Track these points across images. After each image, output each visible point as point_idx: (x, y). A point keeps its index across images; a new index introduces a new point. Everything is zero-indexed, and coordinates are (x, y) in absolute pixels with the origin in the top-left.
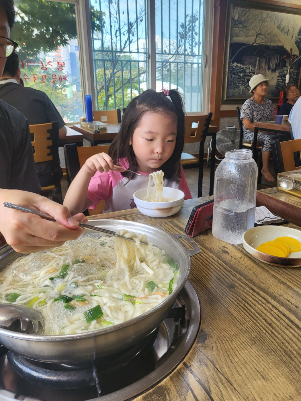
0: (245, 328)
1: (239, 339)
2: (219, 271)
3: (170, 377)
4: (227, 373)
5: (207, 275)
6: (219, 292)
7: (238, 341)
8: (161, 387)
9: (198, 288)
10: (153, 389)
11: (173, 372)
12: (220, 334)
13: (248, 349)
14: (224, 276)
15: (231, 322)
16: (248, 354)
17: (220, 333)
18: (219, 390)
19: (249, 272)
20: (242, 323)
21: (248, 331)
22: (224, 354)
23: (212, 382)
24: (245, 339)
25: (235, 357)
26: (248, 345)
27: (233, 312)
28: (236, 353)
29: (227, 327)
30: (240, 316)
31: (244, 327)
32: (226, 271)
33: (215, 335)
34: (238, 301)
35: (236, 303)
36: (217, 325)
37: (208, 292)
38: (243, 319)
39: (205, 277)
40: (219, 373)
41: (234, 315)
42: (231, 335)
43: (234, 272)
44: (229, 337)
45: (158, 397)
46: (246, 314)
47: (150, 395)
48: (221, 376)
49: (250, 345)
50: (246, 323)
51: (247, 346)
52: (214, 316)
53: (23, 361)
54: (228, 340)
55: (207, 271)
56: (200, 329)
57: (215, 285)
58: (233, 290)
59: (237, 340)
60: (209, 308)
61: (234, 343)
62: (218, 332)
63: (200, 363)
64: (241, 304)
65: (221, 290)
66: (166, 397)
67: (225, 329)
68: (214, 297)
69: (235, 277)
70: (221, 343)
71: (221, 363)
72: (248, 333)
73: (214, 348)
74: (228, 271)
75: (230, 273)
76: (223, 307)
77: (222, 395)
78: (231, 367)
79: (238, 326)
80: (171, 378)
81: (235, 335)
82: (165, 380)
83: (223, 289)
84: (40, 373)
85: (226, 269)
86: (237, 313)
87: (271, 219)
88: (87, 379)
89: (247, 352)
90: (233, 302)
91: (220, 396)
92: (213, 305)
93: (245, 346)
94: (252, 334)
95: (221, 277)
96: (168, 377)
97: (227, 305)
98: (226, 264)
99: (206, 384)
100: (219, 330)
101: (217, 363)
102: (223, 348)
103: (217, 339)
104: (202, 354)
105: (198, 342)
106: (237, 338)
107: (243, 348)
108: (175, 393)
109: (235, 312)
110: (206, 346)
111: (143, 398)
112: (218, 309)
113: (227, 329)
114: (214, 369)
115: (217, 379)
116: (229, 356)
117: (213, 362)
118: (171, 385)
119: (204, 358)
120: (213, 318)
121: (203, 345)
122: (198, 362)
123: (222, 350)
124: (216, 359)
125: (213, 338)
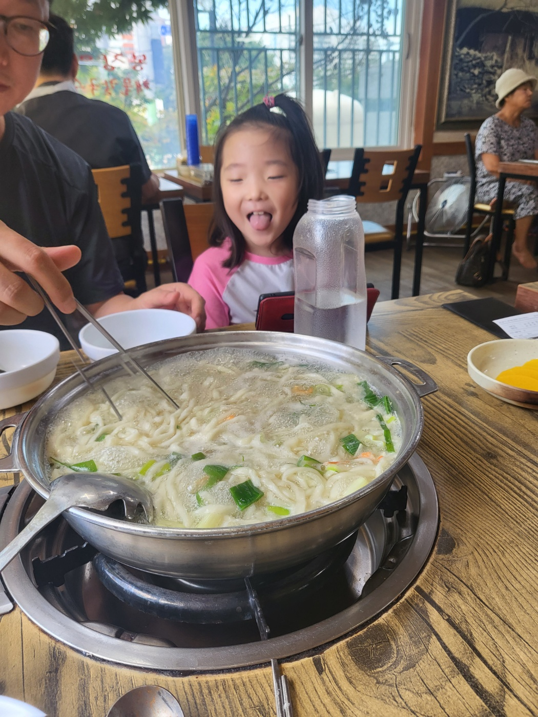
0: (526, 530)
1: (517, 549)
2: (464, 427)
3: (394, 610)
4: (501, 607)
5: (442, 434)
6: (468, 464)
7: (516, 553)
8: (379, 627)
9: (427, 457)
10: (365, 630)
11: (399, 603)
12: (479, 539)
14: (474, 436)
15: (498, 518)
17: (480, 537)
18: (488, 637)
19: (522, 430)
20: (519, 521)
21: (533, 536)
22: (490, 575)
23: (474, 622)
24: (528, 550)
25: (513, 581)
27: (500, 500)
28: (515, 573)
29: (492, 527)
30: (514, 509)
31: (524, 529)
32: (476, 428)
33: (469, 540)
34: (507, 482)
35: (503, 485)
36: (471, 523)
37: (447, 464)
38: (520, 514)
39: (439, 437)
40: (486, 608)
41: (503, 507)
42: (501, 541)
43: (493, 430)
44: (497, 544)
45: (375, 644)
46: (524, 505)
47: (361, 640)
48: (489, 612)
50: (526, 521)
51: (534, 561)
52: (464, 507)
53: (122, 574)
54: (496, 550)
55: (440, 428)
56: (440, 529)
57: (460, 452)
58: (495, 461)
59: (513, 550)
60: (452, 492)
61: (506, 555)
62: (476, 536)
63: (447, 589)
64: (513, 486)
65: (471, 460)
66: (390, 645)
67: (489, 531)
68: (460, 473)
69: (495, 439)
70: (483, 555)
71: (487, 591)
72: (532, 538)
73: (470, 564)
74: (480, 427)
75: (485, 431)
76: (480, 492)
77: (496, 647)
78: (507, 597)
79: (512, 526)
80: (395, 612)
81: (508, 541)
82: (384, 616)
83: (475, 459)
84: (154, 594)
85: (477, 425)
86: (508, 504)
88: (239, 609)
90: (496, 483)
91: (493, 648)
92: (459, 488)
93: (530, 562)
95: (470, 439)
96: (390, 611)
97: (487, 489)
98: (475, 415)
99: (463, 626)
100: (476, 532)
101: (479, 590)
102: (487, 564)
103: (474, 548)
104: (448, 572)
105: (439, 552)
106: (512, 547)
107: (526, 565)
108: (407, 639)
109: (504, 500)
110: (454, 559)
111: (349, 645)
112: (471, 495)
113: (492, 530)
114: (476, 601)
115: (483, 618)
116: (501, 579)
117: (471, 588)
118: (397, 624)
119: (453, 580)
120: (463, 510)
121: (448, 558)
122: (443, 587)
123: (486, 567)
124: (476, 582)
125: (466, 546)
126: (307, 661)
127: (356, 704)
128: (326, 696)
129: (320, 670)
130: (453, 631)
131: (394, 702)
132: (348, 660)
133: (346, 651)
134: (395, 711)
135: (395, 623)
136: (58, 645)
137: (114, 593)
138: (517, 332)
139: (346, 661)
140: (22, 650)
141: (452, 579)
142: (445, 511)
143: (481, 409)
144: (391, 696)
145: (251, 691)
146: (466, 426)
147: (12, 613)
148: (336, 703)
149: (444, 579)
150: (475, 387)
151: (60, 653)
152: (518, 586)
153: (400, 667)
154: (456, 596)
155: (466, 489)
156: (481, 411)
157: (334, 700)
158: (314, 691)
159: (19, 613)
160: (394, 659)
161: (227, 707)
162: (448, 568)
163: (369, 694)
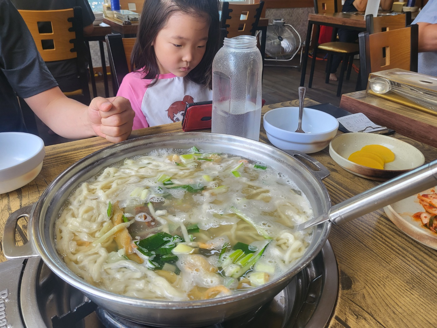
0: (394, 268)
1: (392, 282)
7: (392, 285)
12: (366, 276)
13: (408, 295)
15: (374, 260)
16: (410, 301)
20: (388, 261)
21: (399, 272)
22: (381, 303)
24: (399, 282)
25: (396, 306)
26: (406, 290)
27: (371, 246)
28: (396, 301)
29: (372, 267)
30: (382, 252)
31: (392, 267)
33: (360, 278)
36: (358, 265)
38: (387, 256)
41: (375, 251)
42: (380, 277)
44: (379, 280)
46: (387, 249)
49: (408, 289)
50: (392, 261)
52: (350, 253)
54: (380, 284)
56: (340, 271)
59: (389, 283)
60: (340, 242)
61: (387, 287)
62: (363, 274)
63: (356, 317)
64: (377, 236)
67: (370, 270)
68: (341, 228)
70: (372, 288)
71: (382, 316)
72: (399, 273)
73: (366, 296)
76: (357, 241)
78: (396, 320)
79: (384, 265)
81: (385, 277)
85: (342, 192)
86: (377, 249)
87: (374, 128)
89: (408, 299)
90: (366, 234)
92: (343, 239)
93: (403, 292)
94: (405, 275)
97: (361, 238)
98: (339, 185)
100: (363, 271)
101: (377, 315)
102: (377, 295)
103: (365, 283)
104: (354, 304)
105: (343, 288)
106: (388, 281)
107: (401, 294)
109: (374, 246)
110: (354, 293)
112: (352, 244)
113: (373, 269)
114: (377, 324)
116: (388, 306)
117: (371, 315)
119: (358, 309)
120: (350, 255)
121: (350, 292)
122: (352, 315)
123: (376, 297)
124: (373, 310)
125: (360, 282)
138: (350, 127)
141: (357, 309)
142: (339, 257)
146: (336, 193)
149: (352, 309)
152: (400, 310)
154: (363, 321)
155: (348, 240)
156: (342, 182)
162: (352, 300)
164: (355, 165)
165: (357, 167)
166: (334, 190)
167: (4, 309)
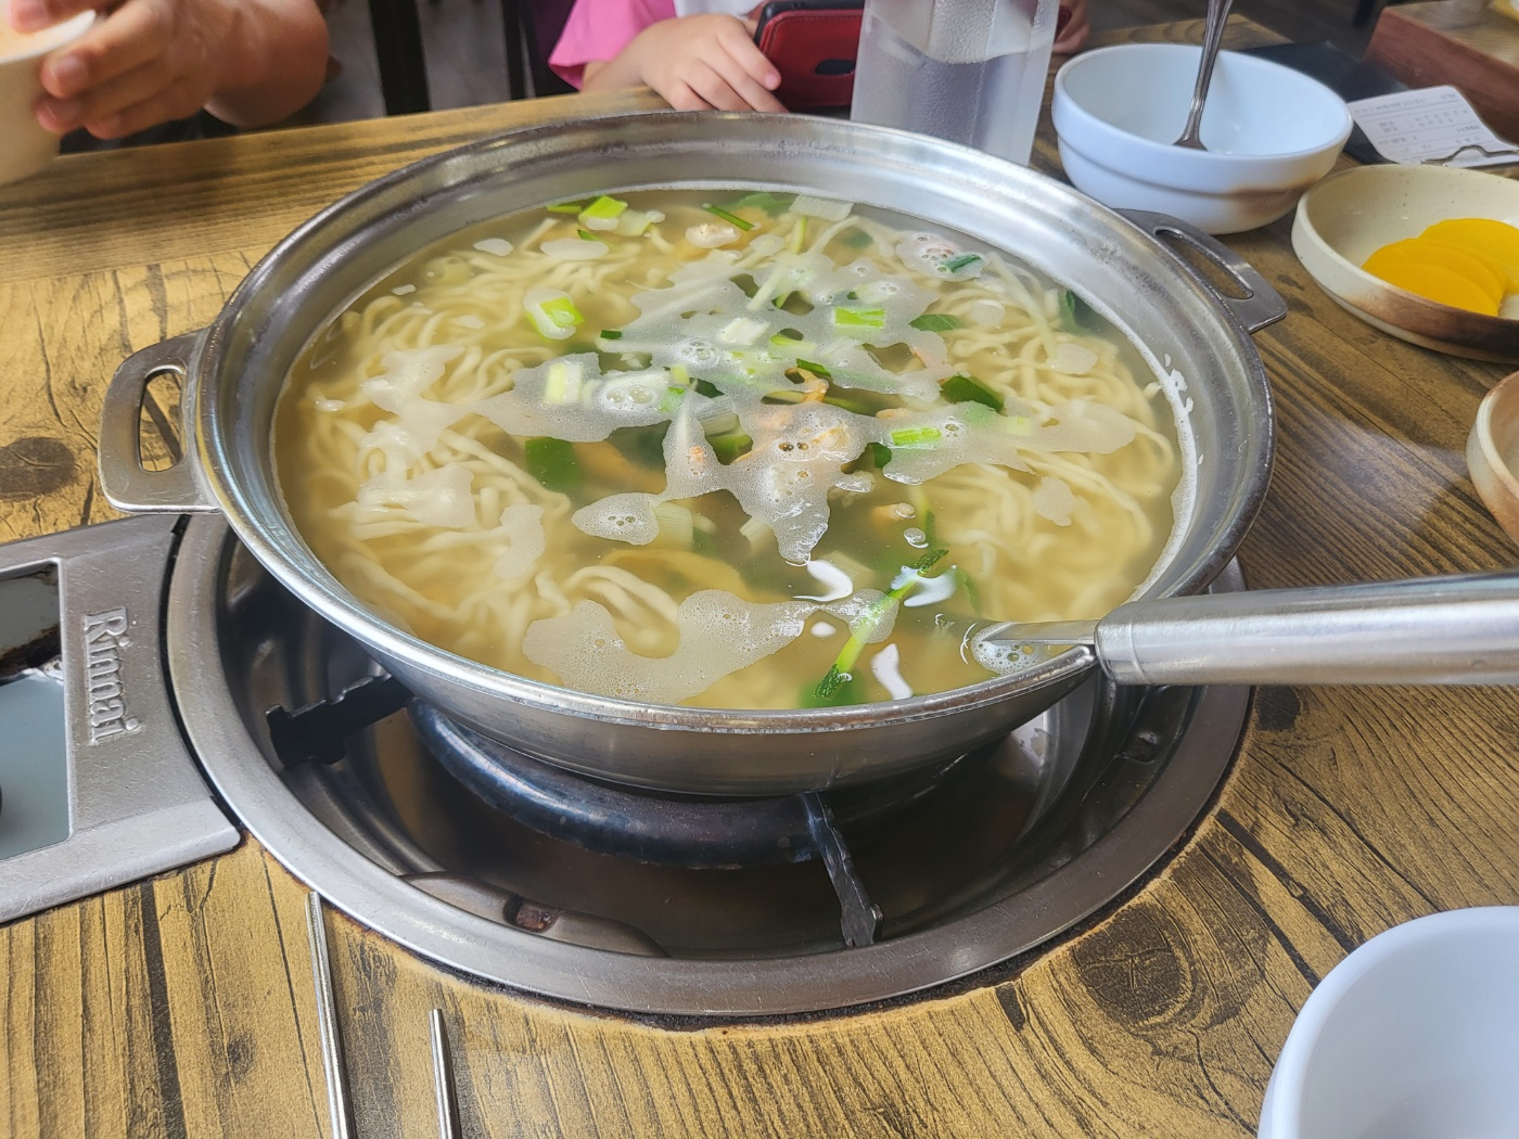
1: (1445, 722)
3: (1174, 871)
4: (1423, 869)
6: (1306, 495)
7: (1444, 732)
8: (1144, 913)
10: (1110, 920)
11: (1183, 854)
12: (1354, 692)
13: (1495, 770)
14: (1312, 419)
16: (1500, 790)
19: (1428, 409)
22: (1390, 786)
23: (1364, 905)
24: (1471, 725)
25: (1445, 802)
26: (1493, 751)
28: (1446, 782)
32: (1315, 398)
33: (1331, 695)
34: (1405, 546)
40: (1387, 870)
42: (1406, 700)
43: (1356, 405)
44: (1398, 708)
45: (1139, 955)
47: (1102, 945)
48: (1397, 881)
49: (1499, 750)
51: (1489, 754)
54: (1398, 724)
58: (1369, 490)
59: (1435, 723)
60: (1279, 567)
61: (1422, 735)
63: (1293, 822)
64: (1420, 558)
65: (1313, 485)
66: (1175, 959)
68: (1289, 517)
70: (1367, 734)
71: (1386, 827)
72: (1480, 695)
73: (1340, 756)
74: (1325, 397)
76: (1342, 570)
78: (1435, 845)
80: (1176, 875)
81: (1422, 700)
82: (1153, 885)
83: (1322, 481)
84: (575, 800)
85: (1317, 390)
87: (1489, 154)
88: (784, 841)
89: (1493, 782)
90: (1380, 548)
92: (1292, 557)
93: (1480, 756)
94: (1500, 703)
95: (1304, 427)
96: (1166, 874)
97: (1358, 562)
98: (1311, 364)
99: (1340, 914)
101: (1367, 823)
102: (1380, 757)
103: (1345, 715)
104: (1291, 778)
106: (1433, 715)
107: (1472, 764)
108: (1212, 944)
110: (1300, 742)
111: (1078, 958)
114: (1363, 852)
115: (1385, 896)
116: (1415, 797)
117: (1348, 820)
118: (1185, 906)
119: (1303, 797)
121: (1287, 740)
122: (1280, 813)
123: (1376, 765)
124: (1358, 804)
125: (1326, 710)
126: (984, 995)
127: (1113, 1105)
128: (1040, 1083)
129: (1018, 1021)
130: (1316, 927)
131: (1200, 1101)
132: (1080, 994)
133: (1072, 972)
134: (1206, 1123)
135: (1179, 904)
136: (370, 940)
137: (472, 787)
138: (1395, 141)
139: (1074, 997)
140: (283, 951)
141: (1300, 794)
143: (1322, 348)
144: (1191, 1086)
145: (859, 1068)
146: (1291, 391)
147: (240, 852)
148: (1065, 1102)
149: (1282, 793)
150: (1301, 288)
151: (377, 959)
152: (1456, 815)
153: (1204, 1016)
154: (1316, 837)
155: (1310, 562)
156: (1322, 352)
157: (1059, 1093)
158: (1010, 1071)
159: (258, 853)
160: (1188, 995)
161: (809, 1107)
162: (1290, 766)
163: (1139, 1081)
164: (1387, 291)
165: (1394, 299)
166: (1285, 381)
167: (114, 668)
